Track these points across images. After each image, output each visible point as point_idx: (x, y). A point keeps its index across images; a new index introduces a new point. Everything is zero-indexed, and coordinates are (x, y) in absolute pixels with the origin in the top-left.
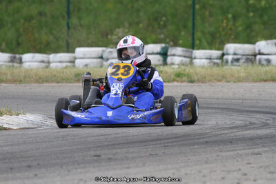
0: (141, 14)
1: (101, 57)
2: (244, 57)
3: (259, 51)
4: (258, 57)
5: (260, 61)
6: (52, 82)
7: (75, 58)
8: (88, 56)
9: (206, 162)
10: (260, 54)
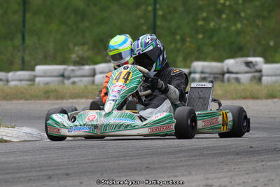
0: (87, 35)
1: (63, 76)
2: (212, 76)
3: (228, 69)
4: (227, 76)
5: (229, 80)
6: (21, 99)
7: (35, 76)
8: (48, 74)
9: (256, 172)
10: (229, 72)
